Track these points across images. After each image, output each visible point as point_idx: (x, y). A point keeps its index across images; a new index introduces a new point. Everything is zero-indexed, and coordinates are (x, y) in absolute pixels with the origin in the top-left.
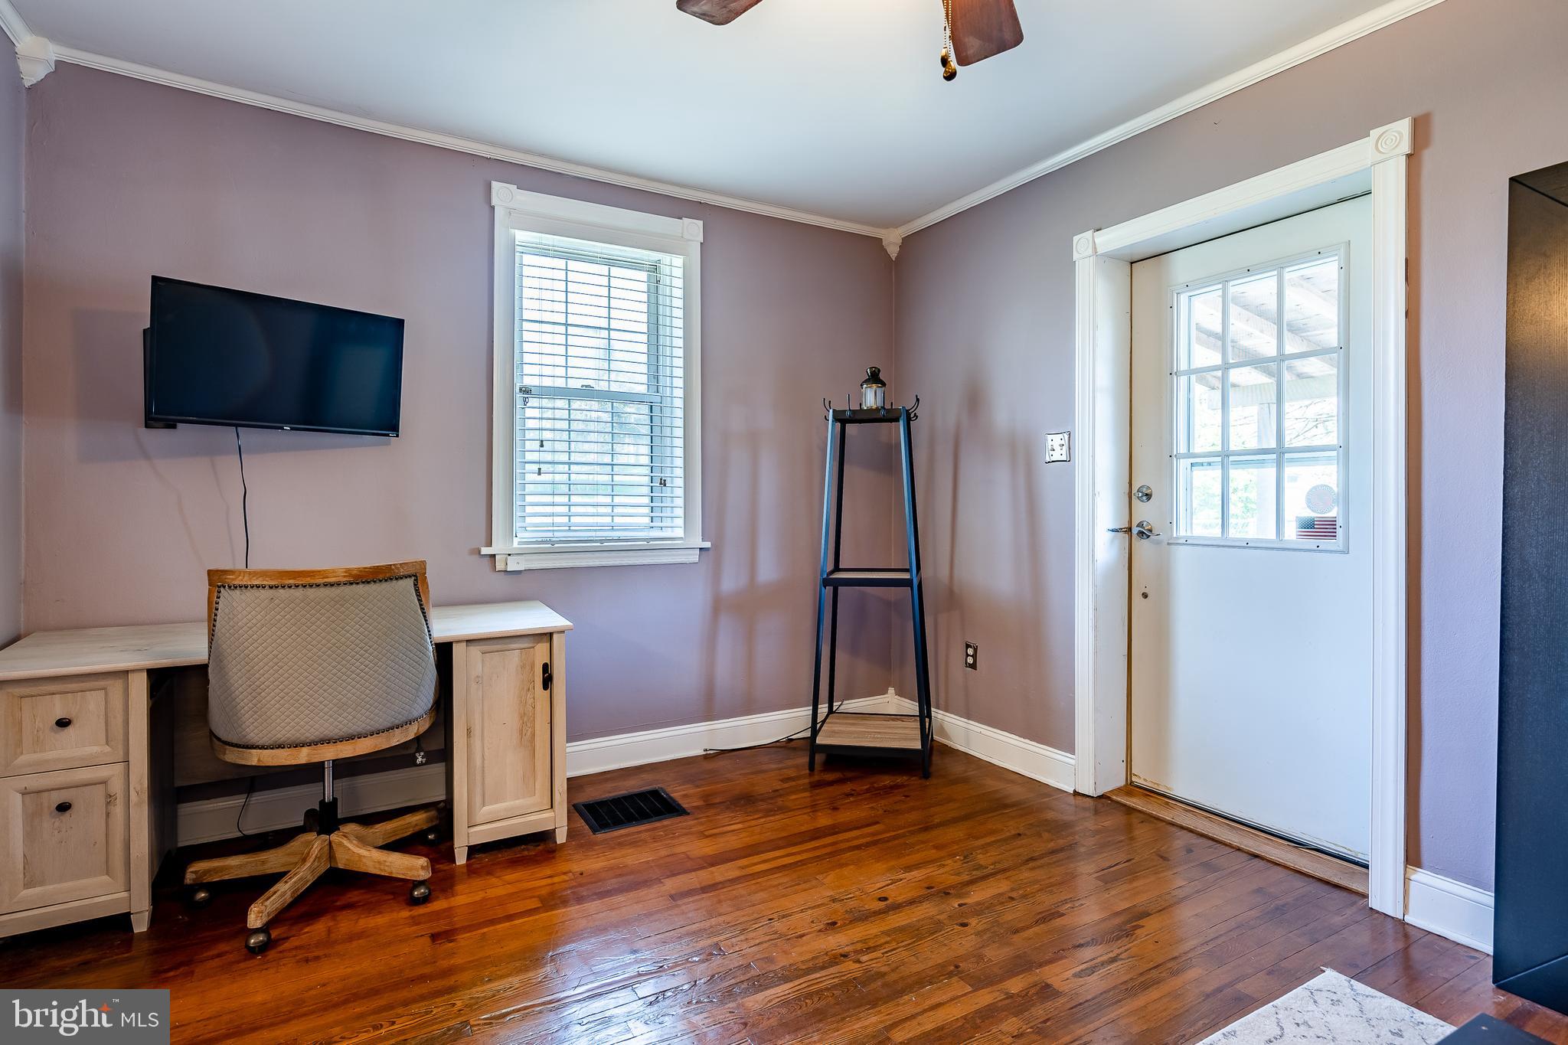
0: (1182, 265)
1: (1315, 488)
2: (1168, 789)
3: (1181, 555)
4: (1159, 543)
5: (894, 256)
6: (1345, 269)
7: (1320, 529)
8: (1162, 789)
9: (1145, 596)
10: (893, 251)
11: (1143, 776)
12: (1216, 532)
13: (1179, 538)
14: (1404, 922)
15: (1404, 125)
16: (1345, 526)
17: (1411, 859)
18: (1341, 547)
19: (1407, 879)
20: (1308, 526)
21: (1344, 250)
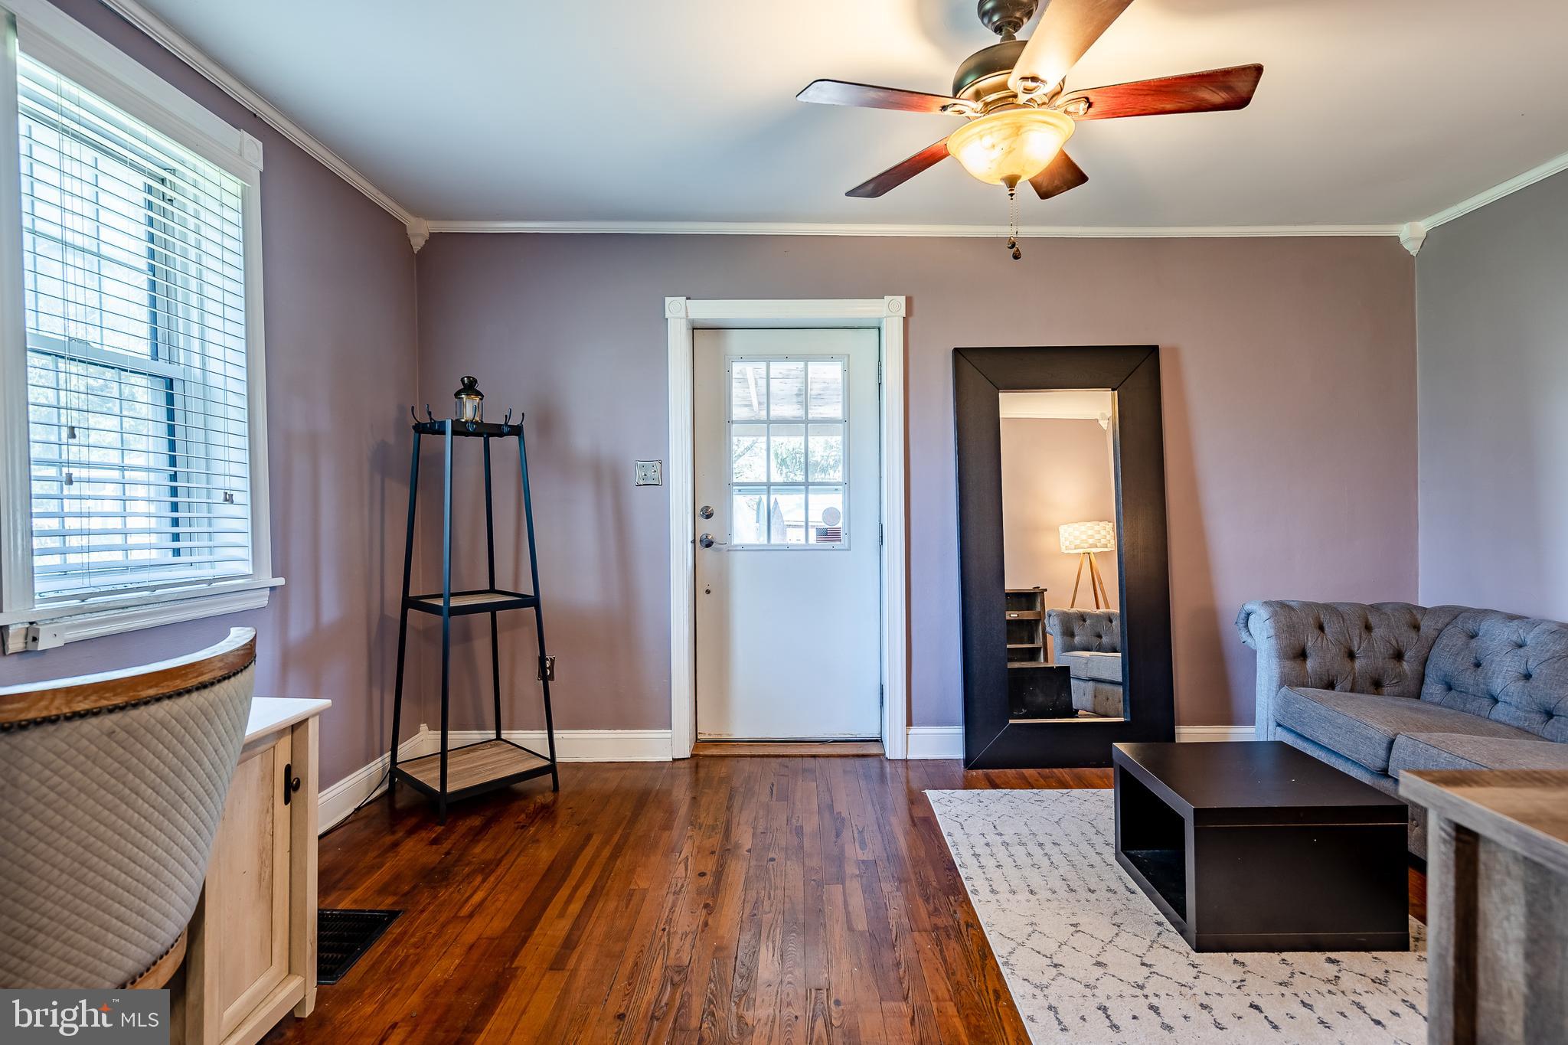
0: (736, 341)
1: (828, 509)
2: (728, 735)
3: (738, 558)
4: (719, 550)
5: (416, 249)
6: (846, 371)
7: (829, 535)
8: (725, 737)
9: (708, 592)
10: (418, 244)
11: (707, 732)
12: (763, 540)
13: (736, 546)
14: (906, 760)
15: (902, 299)
16: (848, 534)
17: (908, 721)
18: (847, 547)
19: (907, 732)
20: (824, 533)
21: (846, 359)
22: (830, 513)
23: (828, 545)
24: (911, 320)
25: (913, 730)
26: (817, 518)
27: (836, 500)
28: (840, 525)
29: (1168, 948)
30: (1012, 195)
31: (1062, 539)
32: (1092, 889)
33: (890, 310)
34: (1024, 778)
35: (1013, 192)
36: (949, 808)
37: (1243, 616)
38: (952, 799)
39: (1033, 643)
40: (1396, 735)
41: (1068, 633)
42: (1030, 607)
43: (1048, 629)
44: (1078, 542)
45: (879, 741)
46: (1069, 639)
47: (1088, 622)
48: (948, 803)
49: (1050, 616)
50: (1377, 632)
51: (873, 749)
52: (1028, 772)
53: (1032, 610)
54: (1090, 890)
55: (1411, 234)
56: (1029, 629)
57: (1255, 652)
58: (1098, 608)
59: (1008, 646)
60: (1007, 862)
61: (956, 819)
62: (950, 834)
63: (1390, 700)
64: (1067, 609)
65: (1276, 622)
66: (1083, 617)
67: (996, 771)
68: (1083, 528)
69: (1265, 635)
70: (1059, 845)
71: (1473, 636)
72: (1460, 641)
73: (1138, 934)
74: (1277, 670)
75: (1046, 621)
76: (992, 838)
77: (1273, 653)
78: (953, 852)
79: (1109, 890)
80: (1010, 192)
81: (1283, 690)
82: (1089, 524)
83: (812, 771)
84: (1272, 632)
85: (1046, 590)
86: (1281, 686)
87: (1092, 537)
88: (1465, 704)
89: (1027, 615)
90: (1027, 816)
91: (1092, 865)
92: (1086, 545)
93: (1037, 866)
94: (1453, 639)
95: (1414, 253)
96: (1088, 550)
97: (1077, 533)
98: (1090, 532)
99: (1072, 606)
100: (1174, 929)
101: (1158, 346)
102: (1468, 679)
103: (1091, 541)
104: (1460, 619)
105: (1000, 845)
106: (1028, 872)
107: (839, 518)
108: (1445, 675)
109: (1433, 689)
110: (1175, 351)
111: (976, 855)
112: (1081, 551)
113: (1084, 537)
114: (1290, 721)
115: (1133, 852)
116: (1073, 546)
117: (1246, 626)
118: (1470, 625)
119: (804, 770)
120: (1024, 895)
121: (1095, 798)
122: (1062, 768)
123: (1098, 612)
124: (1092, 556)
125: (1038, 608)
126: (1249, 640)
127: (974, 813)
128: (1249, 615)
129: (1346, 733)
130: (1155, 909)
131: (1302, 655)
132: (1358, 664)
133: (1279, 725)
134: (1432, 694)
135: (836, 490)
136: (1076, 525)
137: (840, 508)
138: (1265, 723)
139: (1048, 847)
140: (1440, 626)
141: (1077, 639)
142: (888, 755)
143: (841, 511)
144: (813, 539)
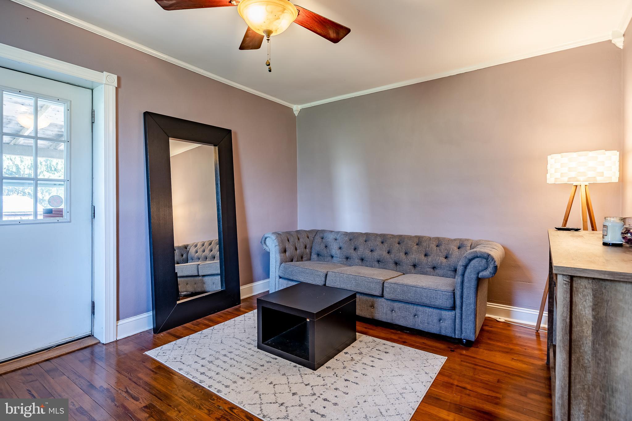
6: (69, 110)
7: (53, 213)
14: (117, 341)
15: (115, 77)
16: (70, 212)
17: (118, 319)
18: (69, 220)
19: (117, 326)
20: (49, 213)
21: (69, 103)
22: (54, 200)
23: (55, 219)
24: (120, 89)
25: (121, 322)
26: (44, 204)
27: (60, 192)
28: (62, 206)
29: (306, 374)
30: (268, 40)
32: (262, 365)
33: (108, 82)
34: (187, 328)
35: (269, 39)
36: (167, 357)
37: (264, 239)
38: (164, 351)
40: (328, 272)
45: (91, 336)
48: (164, 354)
50: (301, 240)
51: (89, 342)
52: (188, 325)
54: (261, 366)
55: (296, 108)
57: (269, 253)
60: (219, 370)
61: (176, 360)
62: (180, 369)
63: (306, 262)
65: (278, 240)
67: (172, 329)
69: (274, 245)
70: (232, 352)
71: (322, 238)
72: (320, 240)
73: (293, 374)
74: (279, 258)
76: (202, 362)
77: (278, 251)
78: (190, 377)
79: (268, 362)
80: (268, 38)
81: (283, 264)
83: (56, 370)
84: (277, 244)
86: (281, 263)
88: (324, 260)
90: (207, 345)
91: (252, 355)
93: (233, 366)
94: (318, 239)
95: (296, 115)
100: (301, 366)
101: (231, 130)
102: (325, 252)
104: (318, 233)
105: (208, 364)
106: (232, 370)
107: (62, 203)
108: (318, 252)
109: (314, 256)
110: (235, 133)
111: (202, 374)
114: (287, 275)
117: (265, 243)
118: (321, 235)
119: (48, 372)
120: (241, 382)
121: (226, 327)
122: (200, 318)
126: (267, 248)
127: (182, 353)
128: (266, 238)
129: (310, 275)
130: (289, 362)
131: (285, 251)
132: (298, 251)
133: (280, 277)
134: (314, 258)
137: (63, 196)
138: (274, 278)
139: (229, 355)
140: (313, 236)
142: (104, 341)
143: (63, 197)
144: (40, 217)
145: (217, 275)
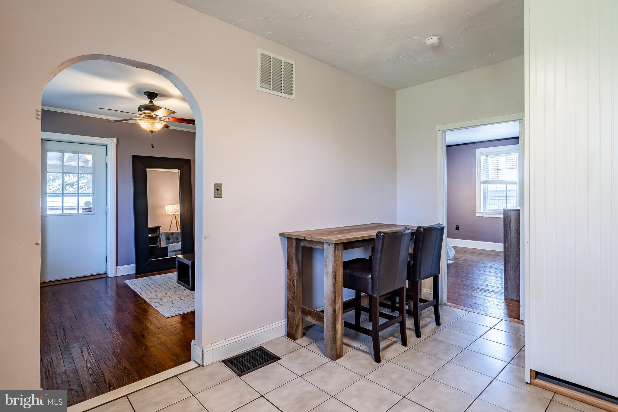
0: (49, 145)
3: (50, 218)
6: (94, 158)
7: (87, 210)
13: (48, 214)
14: (116, 276)
15: (115, 139)
16: (95, 209)
17: (117, 265)
18: (94, 213)
19: (116, 269)
20: (84, 210)
21: (94, 155)
22: (87, 203)
23: (88, 213)
24: (118, 145)
25: (118, 267)
26: (82, 205)
27: (90, 199)
28: (91, 206)
31: (166, 210)
33: (112, 142)
34: (153, 274)
36: (132, 283)
39: (156, 244)
41: (168, 239)
42: (155, 232)
43: (161, 239)
44: (171, 211)
45: (106, 274)
46: (168, 241)
47: (174, 235)
49: (162, 234)
51: (104, 276)
52: (155, 273)
53: (156, 233)
56: (156, 239)
58: (178, 231)
59: (149, 246)
60: (150, 288)
62: (133, 287)
64: (168, 231)
66: (172, 234)
67: (146, 274)
68: (173, 207)
70: (163, 283)
75: (161, 236)
76: (145, 285)
78: (135, 290)
80: (152, 134)
82: (175, 205)
85: (161, 226)
87: (176, 209)
89: (154, 235)
92: (174, 212)
93: (157, 287)
96: (175, 213)
97: (171, 208)
98: (175, 208)
99: (170, 231)
101: (190, 159)
103: (175, 210)
105: (148, 286)
106: (155, 289)
107: (91, 204)
112: (172, 214)
113: (173, 209)
115: (182, 280)
116: (170, 212)
120: (154, 292)
122: (165, 270)
123: (177, 232)
124: (176, 215)
125: (158, 233)
135: (89, 195)
136: (171, 206)
139: (161, 284)
141: (171, 241)
142: (109, 276)
143: (92, 202)
144: (81, 211)
145: (179, 250)
